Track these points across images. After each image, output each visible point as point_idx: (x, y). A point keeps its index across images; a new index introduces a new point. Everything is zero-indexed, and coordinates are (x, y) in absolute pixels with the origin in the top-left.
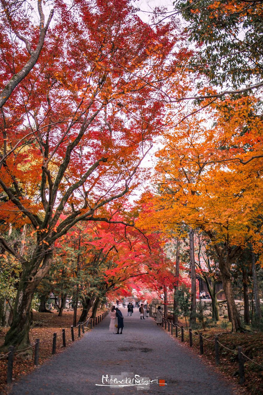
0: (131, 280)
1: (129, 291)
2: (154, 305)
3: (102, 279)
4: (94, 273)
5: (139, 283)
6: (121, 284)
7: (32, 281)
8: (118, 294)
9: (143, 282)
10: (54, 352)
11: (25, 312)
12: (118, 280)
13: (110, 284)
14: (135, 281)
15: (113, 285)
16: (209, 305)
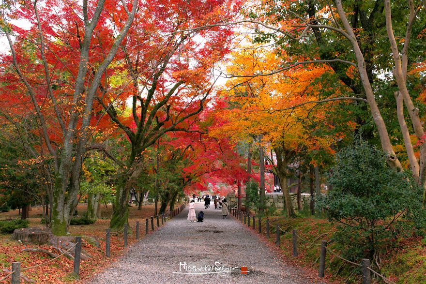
0: (207, 175)
1: (204, 186)
2: (229, 199)
3: (180, 175)
4: (172, 169)
5: (214, 178)
6: (197, 179)
7: (130, 180)
8: (194, 189)
9: (218, 177)
10: (147, 233)
11: (125, 203)
12: (194, 175)
13: (186, 180)
14: (210, 176)
15: (190, 180)
16: (281, 198)
